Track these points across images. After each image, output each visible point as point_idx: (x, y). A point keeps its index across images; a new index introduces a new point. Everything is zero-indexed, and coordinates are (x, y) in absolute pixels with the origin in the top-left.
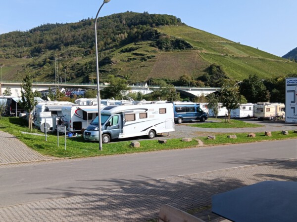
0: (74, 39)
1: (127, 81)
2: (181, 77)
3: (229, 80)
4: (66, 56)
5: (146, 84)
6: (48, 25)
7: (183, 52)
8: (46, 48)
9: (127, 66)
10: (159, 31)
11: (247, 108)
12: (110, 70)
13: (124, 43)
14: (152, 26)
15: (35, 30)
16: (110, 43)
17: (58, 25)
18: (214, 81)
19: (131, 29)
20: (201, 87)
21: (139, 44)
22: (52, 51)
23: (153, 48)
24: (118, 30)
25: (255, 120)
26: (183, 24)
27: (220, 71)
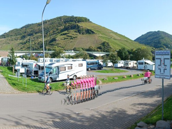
0: (39, 30)
1: (63, 49)
2: (89, 47)
3: (112, 49)
4: (36, 38)
5: (73, 51)
6: (29, 25)
7: (91, 35)
8: (27, 35)
9: (64, 42)
10: (79, 25)
11: (121, 63)
12: (55, 44)
13: (62, 31)
14: (76, 23)
15: (23, 27)
16: (56, 31)
17: (33, 24)
18: (105, 49)
19: (65, 24)
20: (99, 52)
21: (69, 31)
22: (30, 36)
23: (76, 33)
24: (59, 25)
25: (124, 68)
26: (91, 22)
27: (108, 45)
